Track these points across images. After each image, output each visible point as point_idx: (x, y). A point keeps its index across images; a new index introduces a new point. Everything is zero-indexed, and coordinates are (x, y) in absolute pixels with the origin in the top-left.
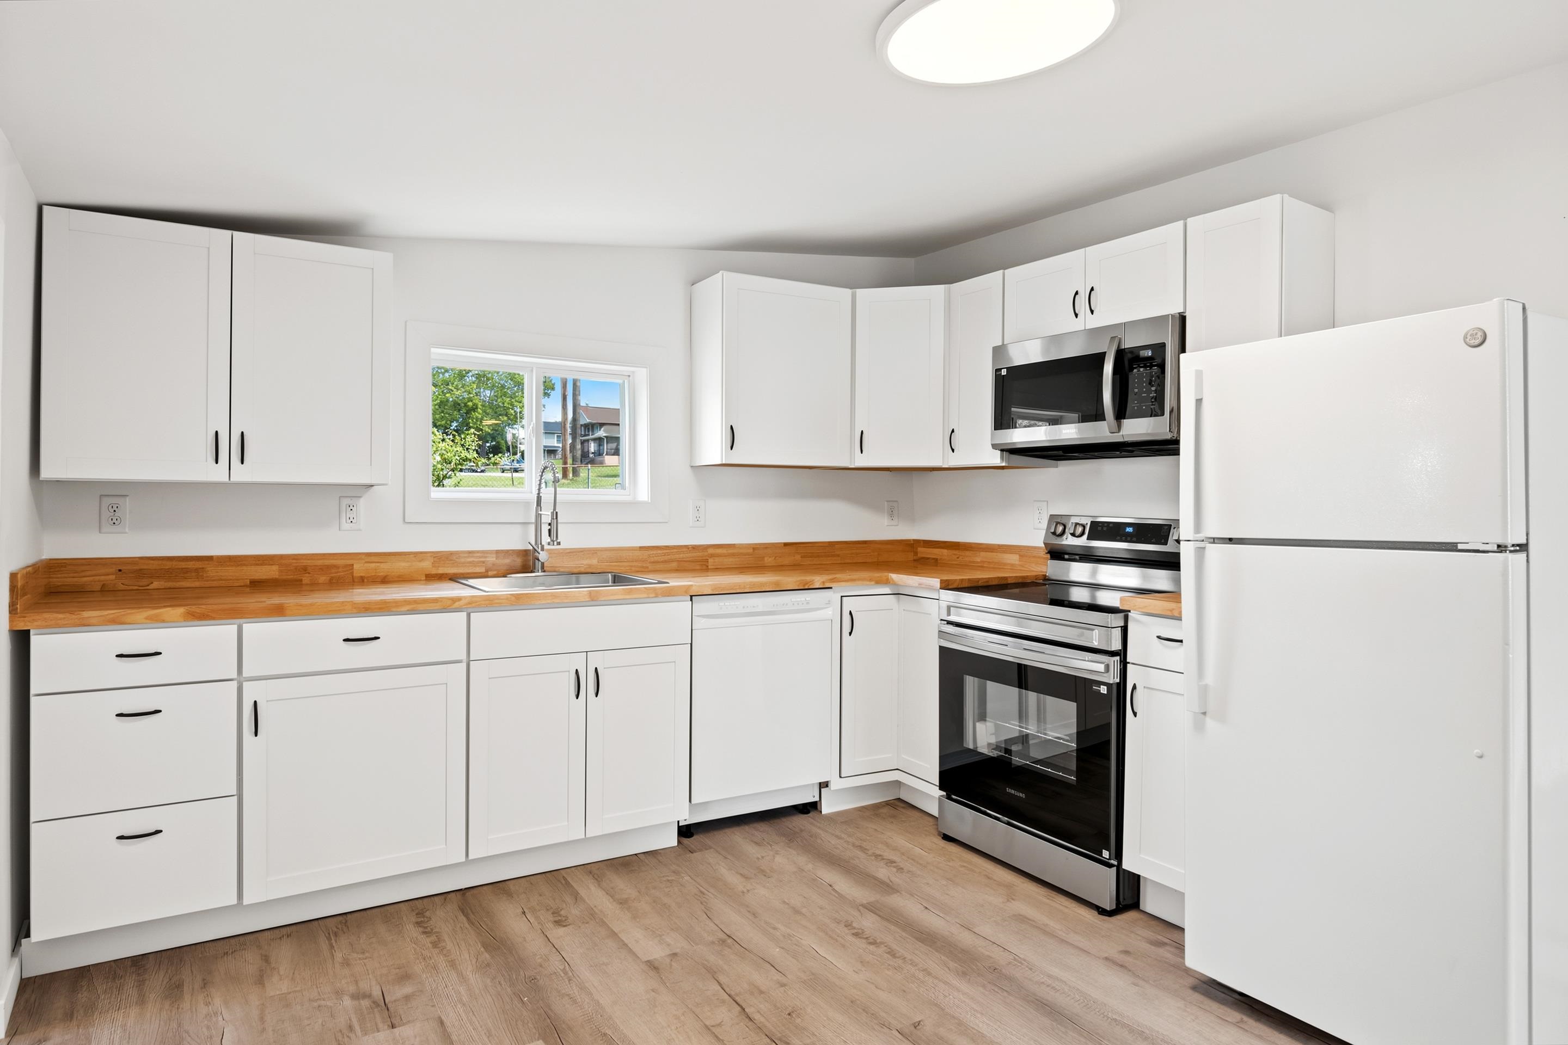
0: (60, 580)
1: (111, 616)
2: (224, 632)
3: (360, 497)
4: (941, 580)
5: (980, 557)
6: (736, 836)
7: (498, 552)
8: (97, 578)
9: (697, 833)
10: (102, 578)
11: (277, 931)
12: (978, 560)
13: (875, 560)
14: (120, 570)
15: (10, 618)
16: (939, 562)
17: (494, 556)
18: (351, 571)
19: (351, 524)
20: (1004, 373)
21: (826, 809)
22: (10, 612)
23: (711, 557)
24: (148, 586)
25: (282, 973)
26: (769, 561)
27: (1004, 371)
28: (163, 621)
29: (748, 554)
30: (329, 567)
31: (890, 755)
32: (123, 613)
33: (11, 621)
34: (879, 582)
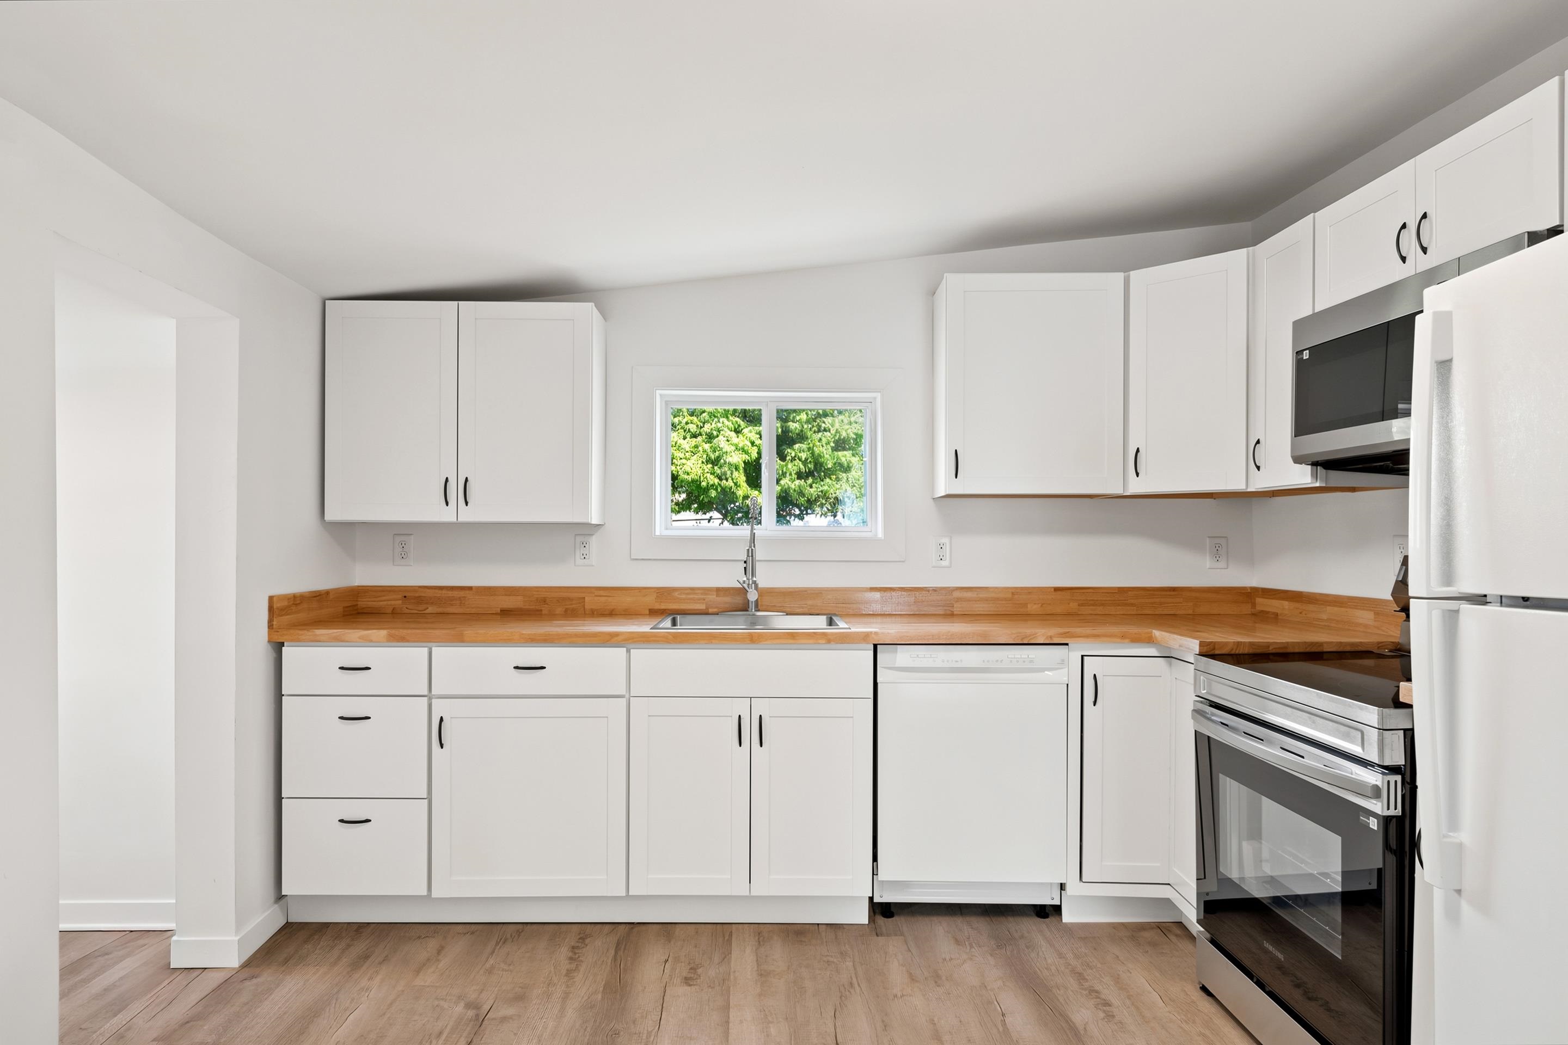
0: (364, 603)
1: (335, 634)
2: (417, 654)
3: (593, 535)
4: (1200, 642)
5: (1329, 612)
6: (940, 928)
7: (719, 591)
8: (389, 603)
9: (899, 914)
10: (393, 602)
11: (468, 926)
12: (1325, 617)
13: (1190, 612)
14: (405, 597)
15: (269, 631)
16: (1280, 617)
17: (715, 593)
18: (582, 604)
19: (584, 560)
20: (1306, 356)
21: (1068, 917)
22: (269, 627)
23: (957, 601)
24: (425, 610)
25: (439, 966)
26: (1033, 608)
27: (1306, 353)
28: (371, 641)
29: (1005, 599)
30: (564, 599)
31: (1158, 865)
32: (343, 633)
33: (269, 634)
34: (1136, 640)
